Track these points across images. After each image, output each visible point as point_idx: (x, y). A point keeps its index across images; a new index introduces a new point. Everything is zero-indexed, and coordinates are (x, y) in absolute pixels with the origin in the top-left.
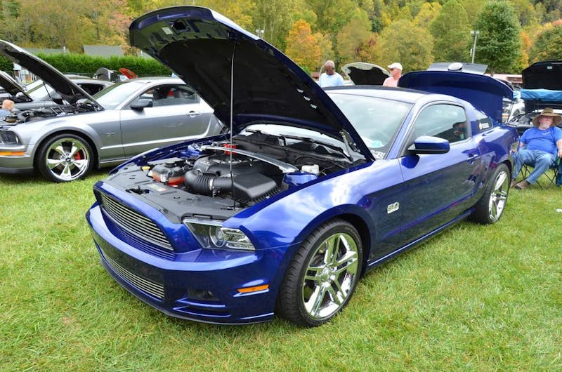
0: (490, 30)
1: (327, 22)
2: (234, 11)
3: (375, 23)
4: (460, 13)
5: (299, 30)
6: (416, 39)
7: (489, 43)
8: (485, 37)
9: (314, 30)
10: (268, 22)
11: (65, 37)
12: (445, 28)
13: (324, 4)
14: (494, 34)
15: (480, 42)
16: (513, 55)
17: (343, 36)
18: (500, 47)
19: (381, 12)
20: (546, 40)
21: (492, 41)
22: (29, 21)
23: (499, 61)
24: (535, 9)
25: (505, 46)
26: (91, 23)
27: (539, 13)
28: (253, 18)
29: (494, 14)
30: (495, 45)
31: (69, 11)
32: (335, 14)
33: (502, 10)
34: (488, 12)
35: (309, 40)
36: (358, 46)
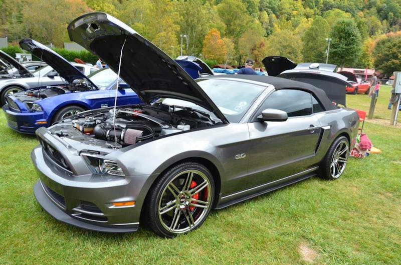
0: (340, 38)
1: (234, 30)
2: (167, 22)
3: (269, 31)
4: (325, 26)
5: (212, 35)
6: (291, 43)
7: (339, 47)
8: (336, 43)
9: (222, 36)
10: (192, 30)
11: (52, 37)
13: (231, 18)
14: (343, 41)
15: (333, 46)
16: (356, 55)
17: (243, 40)
18: (347, 49)
19: (274, 24)
20: (382, 46)
21: (341, 45)
22: (29, 26)
23: (346, 59)
24: (382, 24)
25: (350, 49)
27: (385, 27)
28: (181, 27)
29: (343, 27)
30: (343, 48)
31: (55, 20)
32: (240, 25)
33: (348, 25)
34: (339, 26)
35: (218, 42)
36: (253, 47)
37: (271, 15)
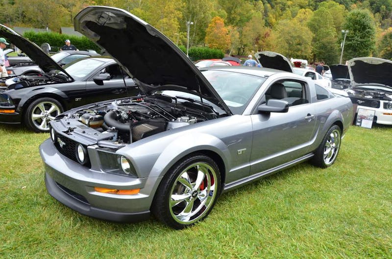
0: (355, 30)
1: (234, 19)
2: (170, 8)
4: (328, 17)
5: (215, 23)
6: (301, 34)
7: (354, 40)
8: (351, 35)
9: (226, 24)
10: (193, 17)
11: (48, 21)
12: (317, 27)
13: (232, 6)
14: (357, 33)
15: (348, 38)
16: (371, 48)
17: (248, 29)
18: (362, 42)
21: (356, 38)
22: (22, 7)
23: (360, 52)
25: (365, 42)
26: (67, 11)
28: (183, 14)
29: (358, 19)
30: (358, 41)
32: (240, 14)
33: (364, 16)
34: (354, 17)
35: (222, 31)
36: (257, 37)
37: (265, 5)
